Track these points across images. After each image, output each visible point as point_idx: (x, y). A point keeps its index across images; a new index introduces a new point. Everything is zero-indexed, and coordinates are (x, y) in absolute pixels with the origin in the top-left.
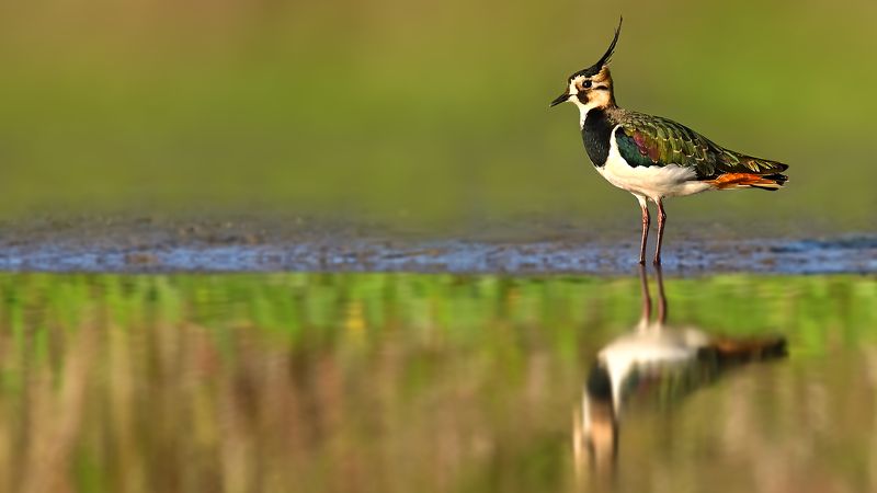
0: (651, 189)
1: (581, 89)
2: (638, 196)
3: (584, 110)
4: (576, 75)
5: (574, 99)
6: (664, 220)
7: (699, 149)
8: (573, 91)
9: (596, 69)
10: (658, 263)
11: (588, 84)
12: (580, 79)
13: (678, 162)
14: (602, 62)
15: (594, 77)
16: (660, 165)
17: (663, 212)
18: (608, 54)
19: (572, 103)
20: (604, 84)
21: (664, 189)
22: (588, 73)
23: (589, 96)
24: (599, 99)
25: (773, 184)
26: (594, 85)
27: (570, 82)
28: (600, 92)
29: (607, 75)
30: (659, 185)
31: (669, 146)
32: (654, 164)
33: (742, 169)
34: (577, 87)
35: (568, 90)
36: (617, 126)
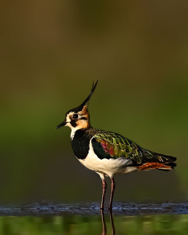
0: (108, 170)
1: (73, 119)
2: (100, 174)
3: (74, 130)
4: (70, 112)
5: (68, 124)
6: (114, 186)
7: (134, 149)
8: (68, 120)
9: (80, 109)
10: (111, 209)
11: (76, 116)
12: (72, 114)
13: (123, 156)
14: (83, 104)
15: (80, 113)
16: (115, 158)
17: (114, 182)
18: (87, 100)
19: (68, 127)
20: (85, 116)
21: (115, 170)
22: (76, 110)
23: (77, 123)
24: (82, 124)
25: (169, 168)
26: (79, 117)
27: (67, 116)
28: (82, 120)
29: (87, 111)
30: (113, 168)
31: (119, 148)
32: (111, 158)
33: (155, 160)
34: (70, 118)
35: (66, 120)
36: (93, 138)
